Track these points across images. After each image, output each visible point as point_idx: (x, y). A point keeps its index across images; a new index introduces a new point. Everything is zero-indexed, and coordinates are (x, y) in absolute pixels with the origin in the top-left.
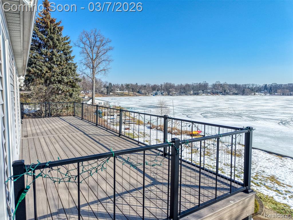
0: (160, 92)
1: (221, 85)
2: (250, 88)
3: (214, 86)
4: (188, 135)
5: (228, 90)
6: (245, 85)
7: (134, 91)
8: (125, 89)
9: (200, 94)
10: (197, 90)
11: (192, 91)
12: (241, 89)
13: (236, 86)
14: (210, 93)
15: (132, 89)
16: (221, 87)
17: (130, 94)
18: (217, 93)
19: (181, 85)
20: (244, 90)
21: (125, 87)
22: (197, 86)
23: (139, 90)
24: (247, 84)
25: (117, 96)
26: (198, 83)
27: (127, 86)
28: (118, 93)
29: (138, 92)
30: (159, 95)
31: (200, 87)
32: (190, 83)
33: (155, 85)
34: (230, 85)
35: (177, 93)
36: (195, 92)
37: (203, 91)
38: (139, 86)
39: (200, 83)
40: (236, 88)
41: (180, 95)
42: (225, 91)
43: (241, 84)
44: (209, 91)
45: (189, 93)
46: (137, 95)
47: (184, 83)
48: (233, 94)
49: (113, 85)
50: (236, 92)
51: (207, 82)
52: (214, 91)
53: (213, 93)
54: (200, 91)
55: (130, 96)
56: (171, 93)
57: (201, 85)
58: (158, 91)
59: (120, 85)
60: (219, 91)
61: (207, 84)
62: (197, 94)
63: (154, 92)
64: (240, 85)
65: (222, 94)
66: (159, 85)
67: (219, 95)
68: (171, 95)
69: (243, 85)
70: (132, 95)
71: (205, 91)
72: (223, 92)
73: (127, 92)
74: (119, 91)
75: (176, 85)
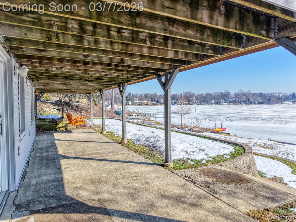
0: (180, 101)
1: (244, 94)
2: (276, 97)
3: (237, 95)
4: (211, 132)
5: (252, 99)
6: (271, 94)
7: (153, 101)
8: (144, 99)
9: (222, 104)
10: (219, 100)
11: (213, 100)
12: (267, 98)
13: (260, 95)
14: (233, 103)
15: (151, 99)
16: (244, 96)
17: (149, 104)
18: (240, 102)
19: (202, 94)
20: (270, 99)
21: (144, 96)
22: (218, 95)
23: (158, 99)
24: (273, 93)
25: (136, 106)
26: (220, 92)
27: (146, 96)
28: (137, 102)
29: (157, 101)
30: (179, 104)
31: (221, 96)
32: (211, 92)
33: (174, 95)
34: (254, 94)
35: (197, 103)
36: (217, 101)
37: (225, 100)
38: (158, 96)
39: (221, 92)
40: (261, 97)
41: (201, 104)
42: (249, 100)
43: (267, 93)
44: (231, 100)
45: (210, 102)
46: (156, 104)
47: (204, 93)
48: (258, 103)
49: (132, 94)
50: (261, 101)
51: (229, 91)
52: (237, 100)
53: (236, 102)
54: (222, 100)
55: (149, 105)
56: (191, 103)
57: (223, 94)
58: (177, 100)
59: (139, 96)
60: (242, 100)
61: (229, 93)
62: (219, 103)
63: (173, 101)
64: (265, 94)
65: (245, 103)
66: (179, 94)
67: (242, 104)
68: (191, 105)
69: (268, 94)
70: (151, 104)
71: (227, 100)
72: (247, 101)
73: (146, 101)
74: (138, 101)
75: (196, 94)
